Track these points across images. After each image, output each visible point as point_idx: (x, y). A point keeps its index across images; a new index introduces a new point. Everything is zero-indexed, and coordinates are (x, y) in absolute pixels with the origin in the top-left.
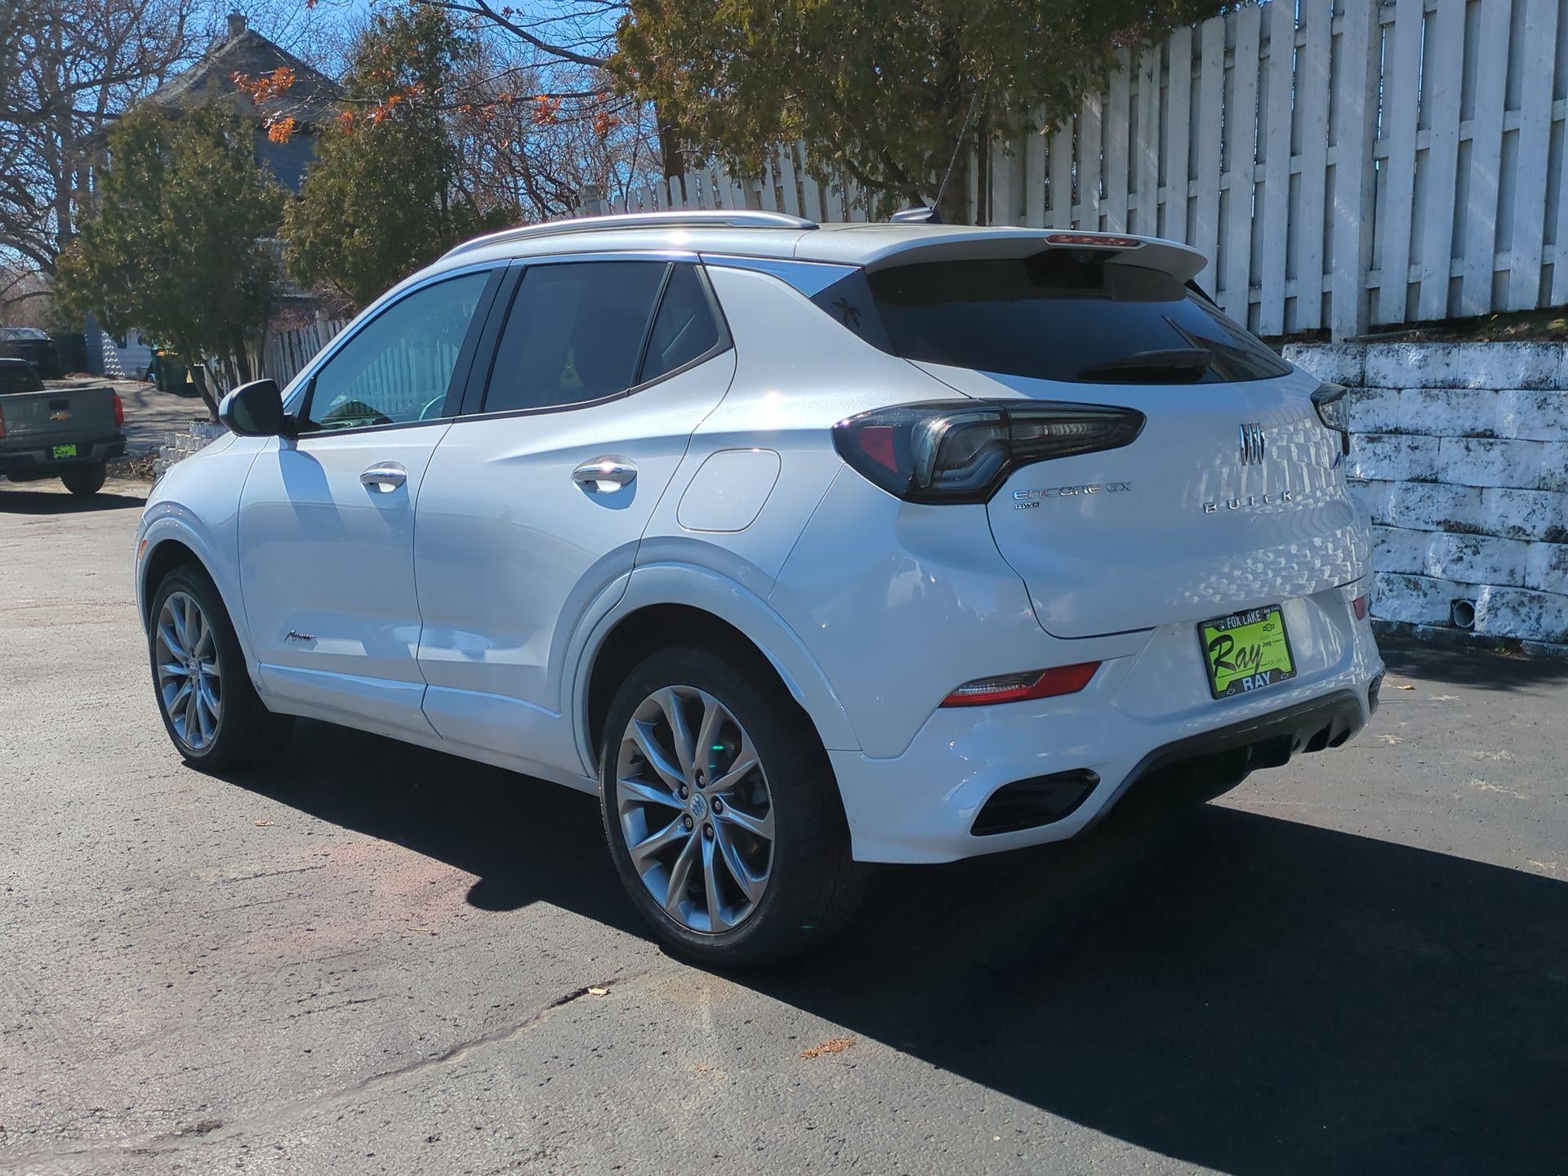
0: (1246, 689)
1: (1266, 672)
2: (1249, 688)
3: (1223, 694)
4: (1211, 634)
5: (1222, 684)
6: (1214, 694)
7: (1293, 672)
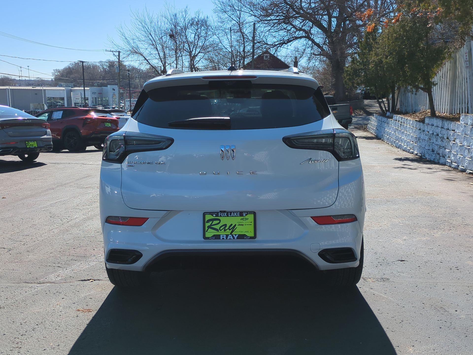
0: (221, 238)
1: (236, 235)
2: (223, 239)
3: (208, 238)
4: (208, 217)
5: (208, 235)
6: (205, 238)
7: (255, 237)
